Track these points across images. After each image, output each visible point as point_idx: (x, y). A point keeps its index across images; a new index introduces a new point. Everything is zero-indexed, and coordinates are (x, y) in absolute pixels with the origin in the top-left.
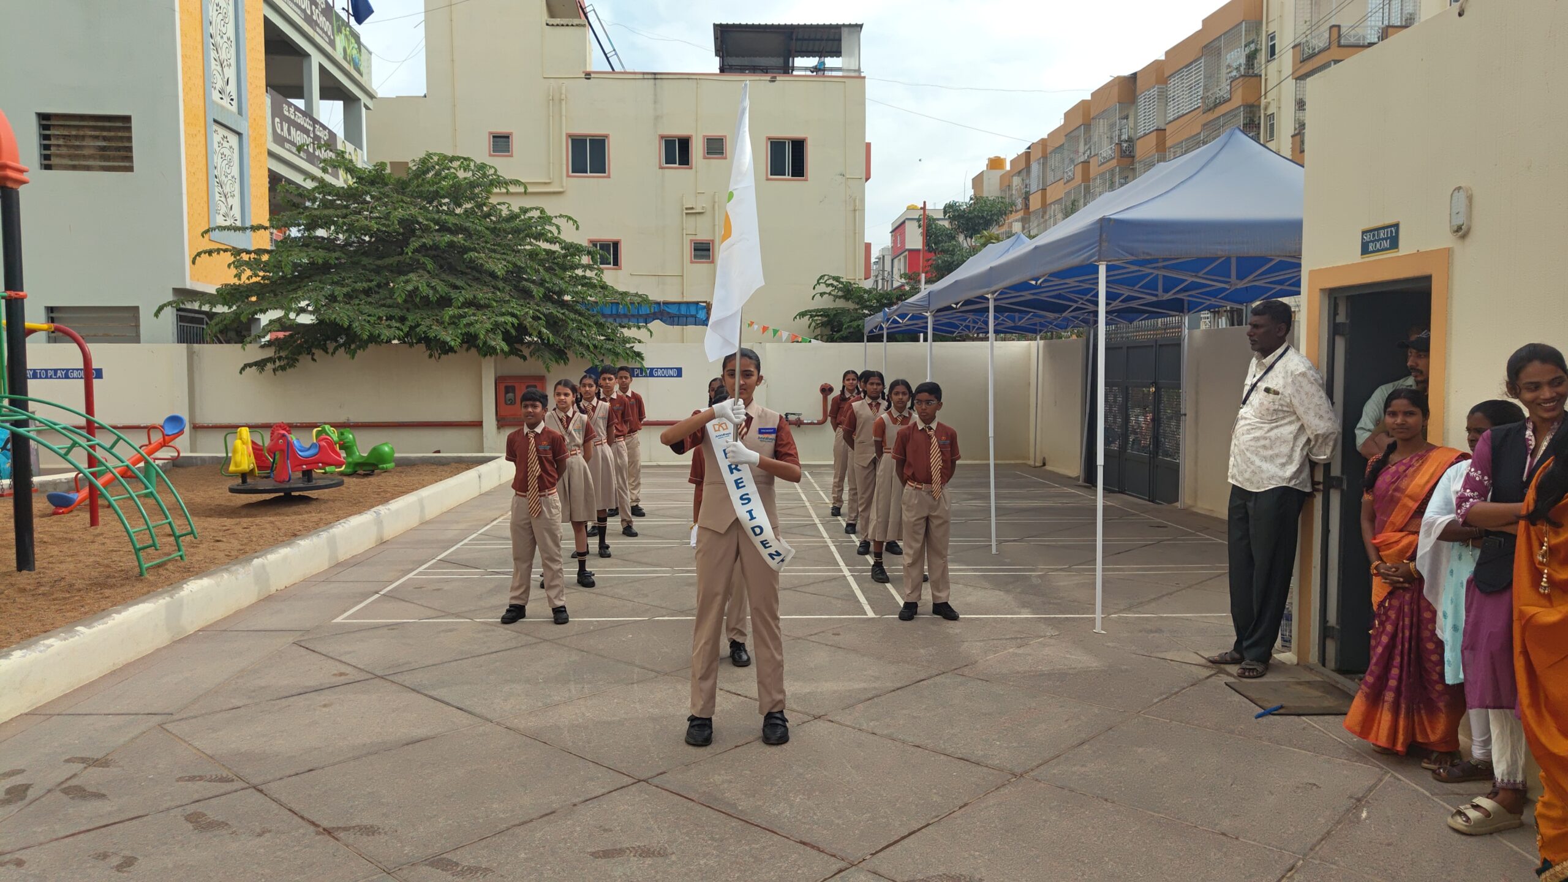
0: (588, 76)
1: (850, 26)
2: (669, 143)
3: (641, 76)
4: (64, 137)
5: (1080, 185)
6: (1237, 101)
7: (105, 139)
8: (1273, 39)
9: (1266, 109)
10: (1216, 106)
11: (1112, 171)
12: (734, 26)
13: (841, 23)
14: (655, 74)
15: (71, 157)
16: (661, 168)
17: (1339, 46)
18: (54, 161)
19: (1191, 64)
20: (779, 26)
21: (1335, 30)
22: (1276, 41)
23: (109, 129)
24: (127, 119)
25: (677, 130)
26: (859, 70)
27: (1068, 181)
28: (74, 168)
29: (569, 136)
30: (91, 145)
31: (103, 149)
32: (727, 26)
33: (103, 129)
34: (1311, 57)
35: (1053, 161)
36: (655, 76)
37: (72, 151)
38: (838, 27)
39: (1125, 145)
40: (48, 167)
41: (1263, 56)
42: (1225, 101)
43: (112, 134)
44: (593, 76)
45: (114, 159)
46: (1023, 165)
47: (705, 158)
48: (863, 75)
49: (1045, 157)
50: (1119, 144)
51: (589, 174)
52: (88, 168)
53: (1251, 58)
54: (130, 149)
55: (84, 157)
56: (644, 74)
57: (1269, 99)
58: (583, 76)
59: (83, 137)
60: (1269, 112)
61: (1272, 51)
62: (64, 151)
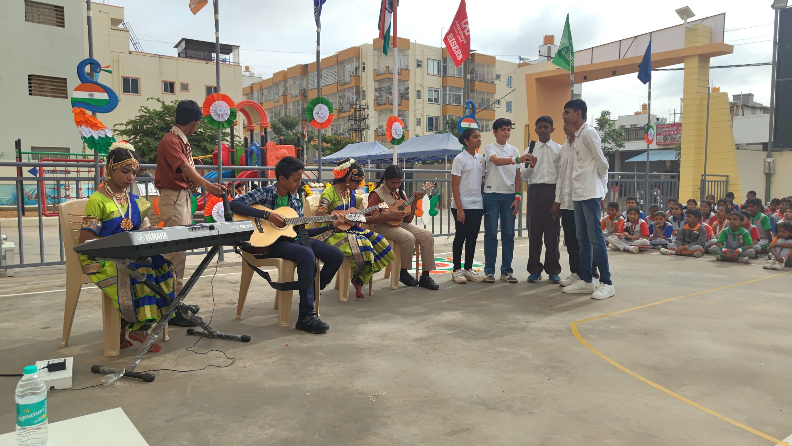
0: (130, 52)
1: (236, 46)
2: (165, 84)
3: (153, 56)
4: (37, 84)
5: (282, 105)
6: (353, 84)
7: (53, 85)
8: (364, 64)
9: (362, 88)
10: (345, 84)
11: (298, 101)
12: (191, 40)
13: (232, 45)
14: (159, 55)
15: (39, 91)
16: (162, 93)
17: (389, 73)
18: (33, 92)
19: (332, 66)
20: (209, 43)
21: (387, 68)
22: (365, 65)
23: (55, 82)
24: (66, 79)
25: (169, 79)
26: (239, 63)
27: (275, 102)
28: (41, 95)
29: (122, 77)
30: (48, 87)
31: (52, 89)
32: (188, 40)
33: (52, 82)
34: (379, 75)
35: (265, 92)
36: (159, 56)
37: (40, 89)
38: (231, 46)
39: (303, 91)
40: (30, 94)
41: (361, 69)
42: (348, 83)
43: (58, 84)
44: (132, 53)
45: (57, 93)
46: (249, 91)
47: (181, 91)
48: (240, 65)
49: (261, 89)
50: (301, 91)
51: (131, 93)
52: (46, 96)
53: (357, 69)
54: (66, 90)
55: (45, 92)
56: (155, 55)
57: (363, 85)
58: (128, 52)
59: (45, 84)
60: (364, 89)
61: (364, 68)
62: (37, 89)
